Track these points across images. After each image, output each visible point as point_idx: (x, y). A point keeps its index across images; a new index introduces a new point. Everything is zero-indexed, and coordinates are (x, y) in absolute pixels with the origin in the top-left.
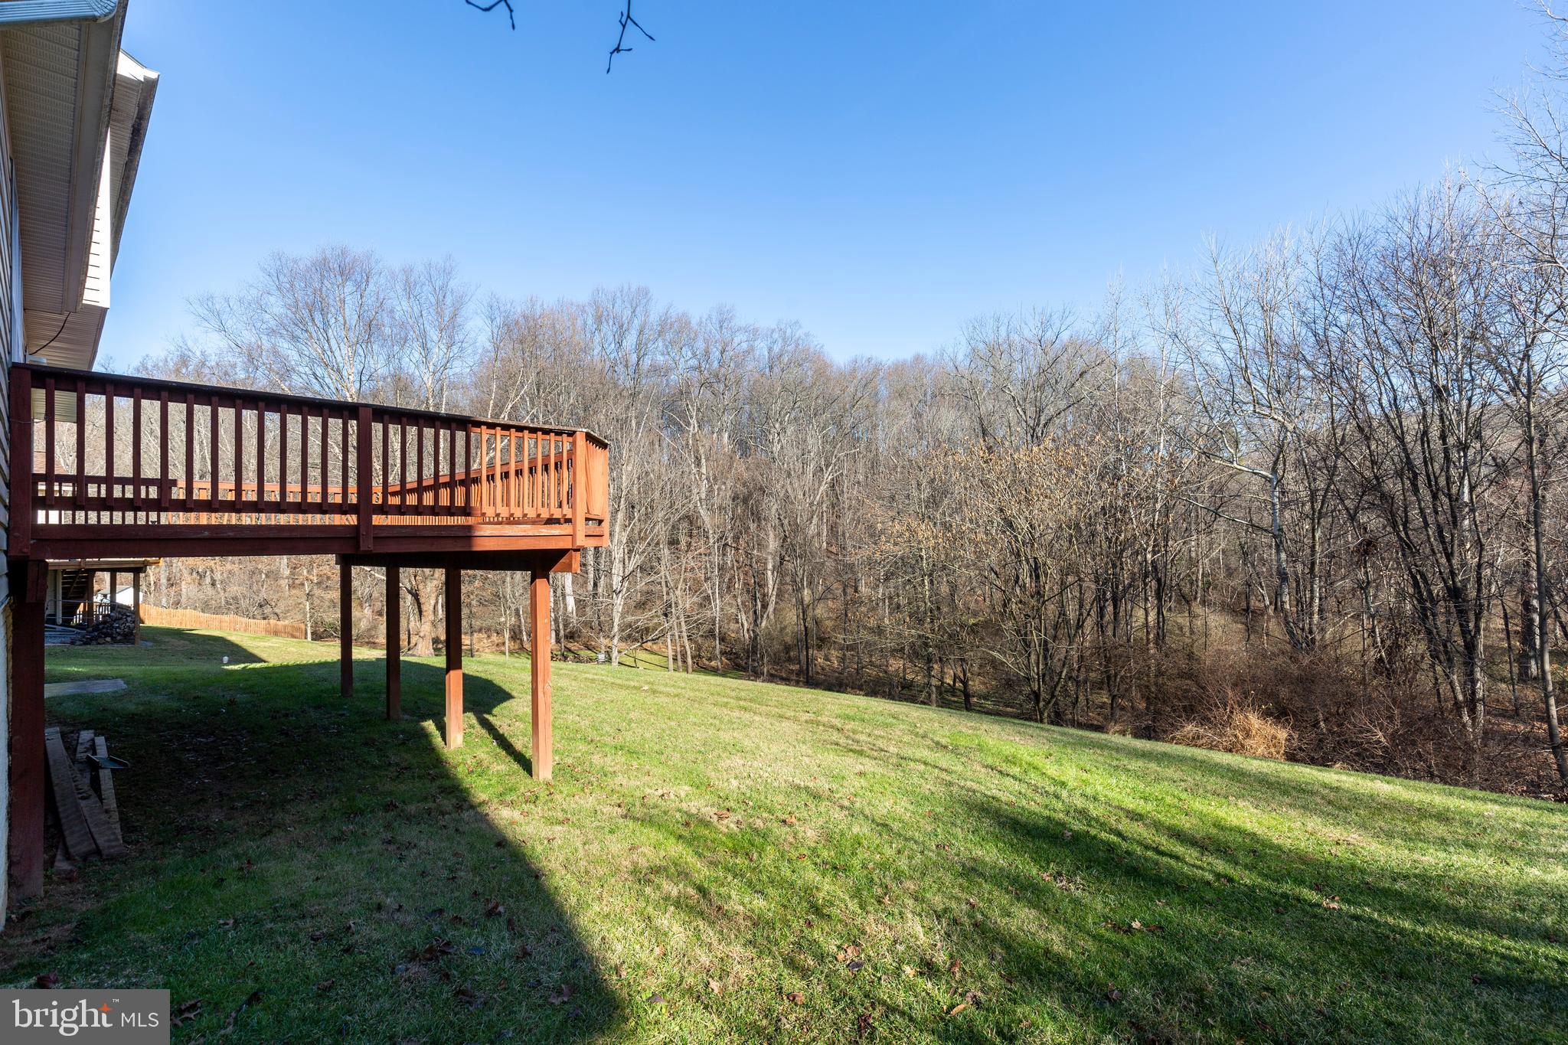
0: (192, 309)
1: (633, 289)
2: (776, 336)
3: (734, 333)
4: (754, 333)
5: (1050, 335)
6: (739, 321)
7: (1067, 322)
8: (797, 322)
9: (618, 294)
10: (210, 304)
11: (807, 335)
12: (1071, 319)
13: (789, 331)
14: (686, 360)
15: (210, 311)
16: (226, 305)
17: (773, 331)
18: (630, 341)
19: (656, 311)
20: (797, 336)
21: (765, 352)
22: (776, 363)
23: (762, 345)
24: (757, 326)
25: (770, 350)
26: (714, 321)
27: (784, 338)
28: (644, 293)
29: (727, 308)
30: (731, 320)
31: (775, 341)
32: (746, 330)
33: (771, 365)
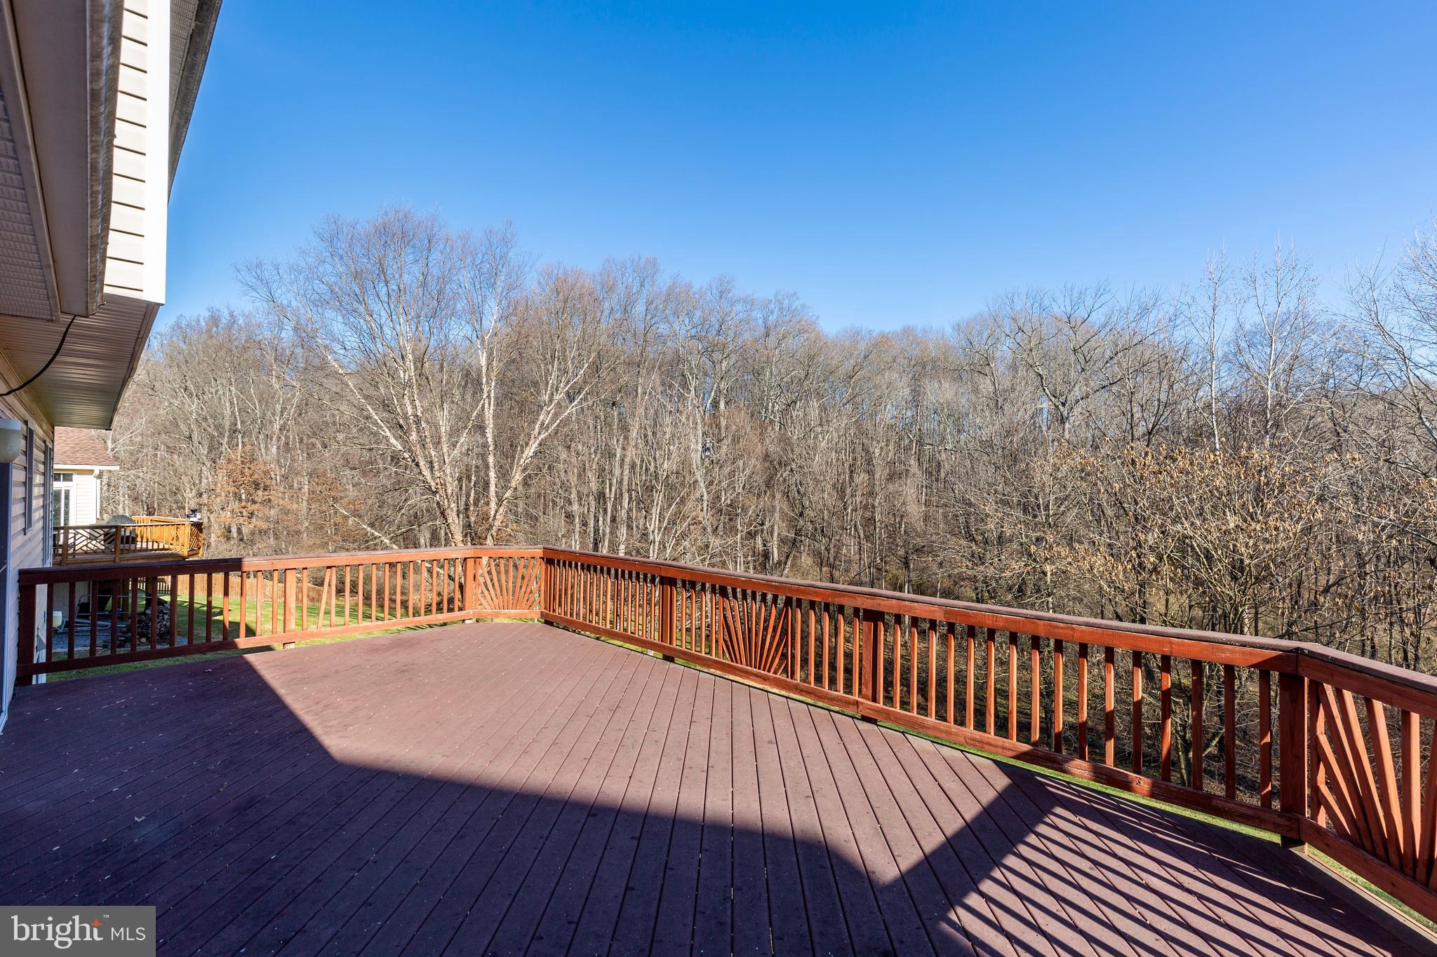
0: (240, 277)
1: (643, 260)
2: (772, 306)
3: (732, 304)
4: (749, 302)
5: (1081, 313)
6: (737, 293)
7: (1102, 300)
8: (795, 294)
9: (629, 265)
10: (259, 272)
11: (803, 306)
12: (1107, 296)
13: (786, 302)
14: (682, 327)
15: (259, 278)
16: (275, 272)
17: (770, 302)
18: (640, 309)
19: (664, 280)
20: (794, 306)
21: (760, 322)
22: (773, 333)
23: (759, 315)
24: (755, 297)
25: (765, 320)
26: (714, 291)
27: (781, 309)
28: (654, 263)
29: (728, 279)
30: (729, 291)
31: (772, 312)
32: (745, 300)
33: (767, 335)
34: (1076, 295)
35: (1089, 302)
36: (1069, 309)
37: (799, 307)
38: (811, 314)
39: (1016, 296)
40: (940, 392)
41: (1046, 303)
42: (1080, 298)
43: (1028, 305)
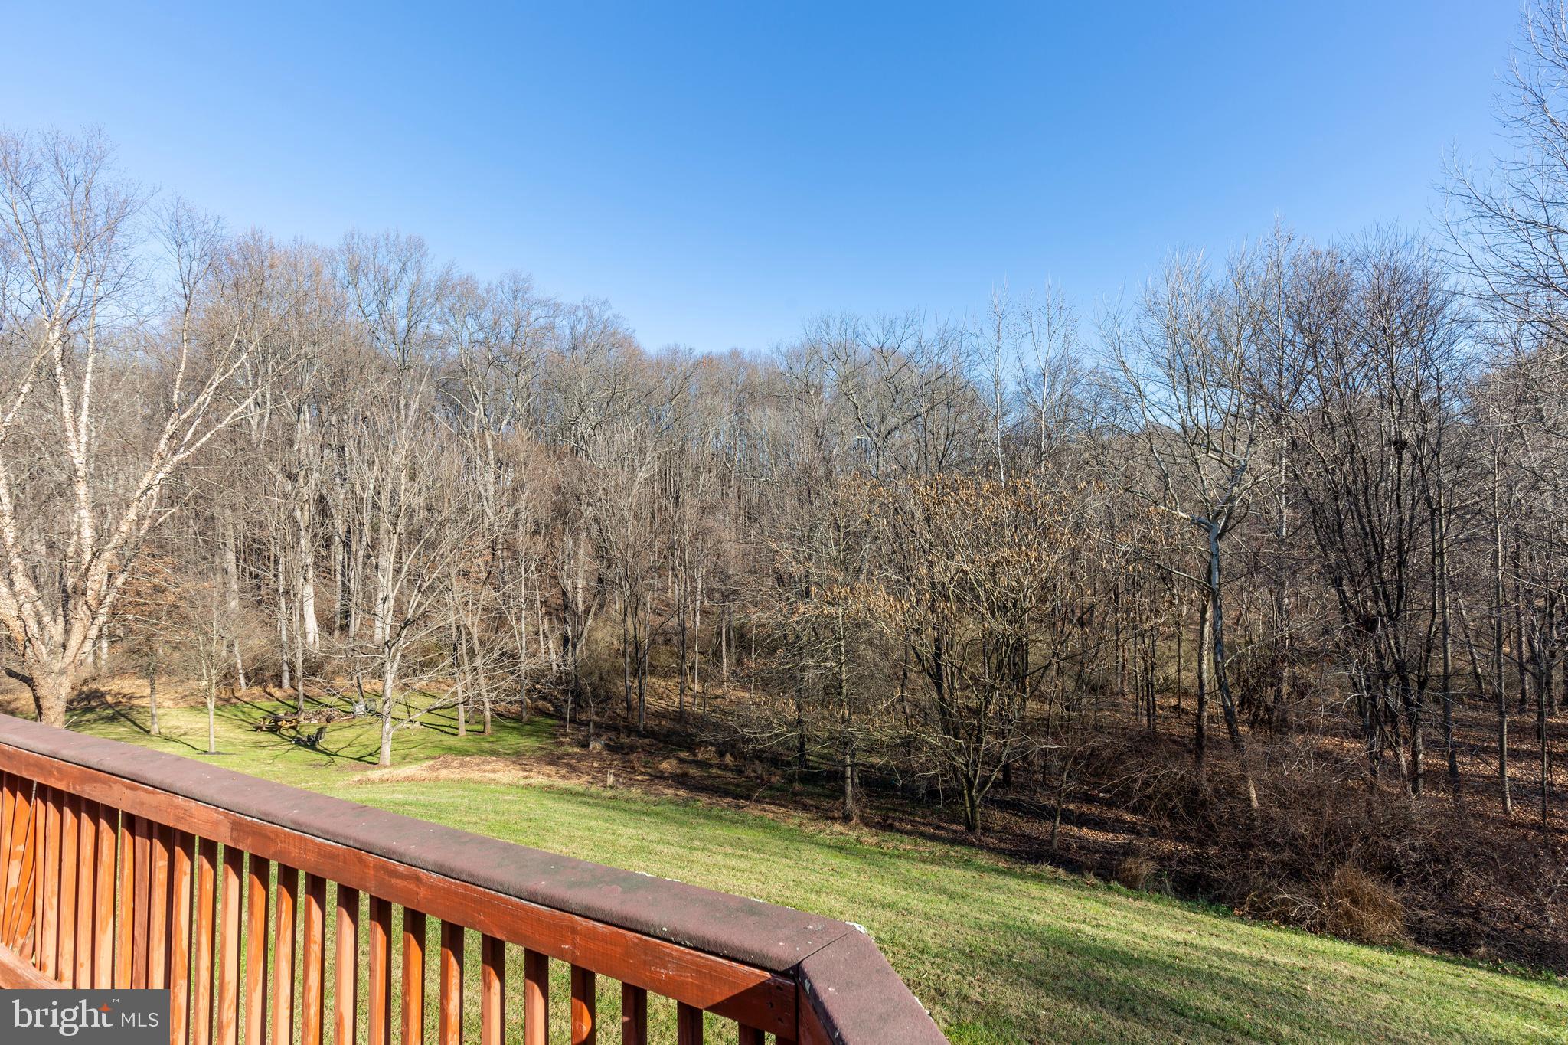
1: (403, 238)
2: (580, 314)
3: (530, 306)
4: (555, 308)
5: (891, 343)
6: (537, 293)
7: (910, 331)
8: (606, 301)
9: (382, 243)
11: (617, 316)
12: (915, 328)
13: (596, 310)
14: (468, 332)
17: (578, 308)
18: (398, 303)
19: (433, 269)
20: (606, 317)
21: (567, 331)
22: (581, 346)
23: (564, 323)
24: (558, 300)
25: (573, 329)
26: (506, 289)
27: (590, 318)
28: (417, 246)
29: (523, 276)
30: (527, 290)
31: (580, 320)
32: (545, 304)
33: (575, 348)
34: (887, 324)
35: (899, 332)
36: (881, 338)
37: (612, 318)
38: (626, 327)
39: (831, 320)
40: (767, 420)
41: (860, 329)
42: (890, 327)
43: (843, 330)
